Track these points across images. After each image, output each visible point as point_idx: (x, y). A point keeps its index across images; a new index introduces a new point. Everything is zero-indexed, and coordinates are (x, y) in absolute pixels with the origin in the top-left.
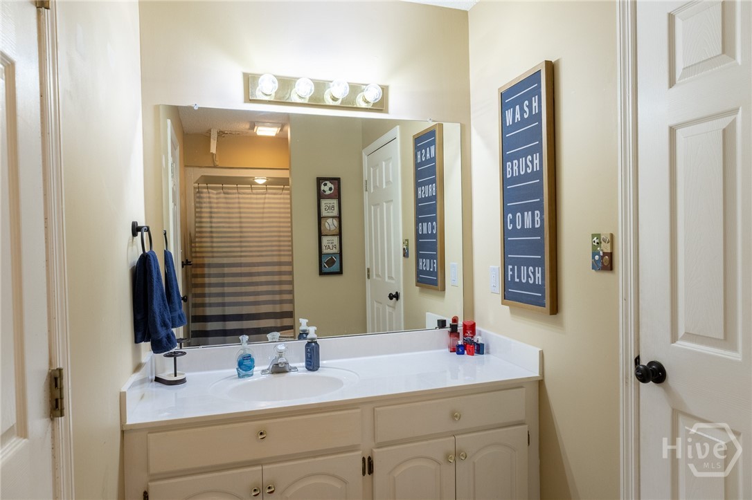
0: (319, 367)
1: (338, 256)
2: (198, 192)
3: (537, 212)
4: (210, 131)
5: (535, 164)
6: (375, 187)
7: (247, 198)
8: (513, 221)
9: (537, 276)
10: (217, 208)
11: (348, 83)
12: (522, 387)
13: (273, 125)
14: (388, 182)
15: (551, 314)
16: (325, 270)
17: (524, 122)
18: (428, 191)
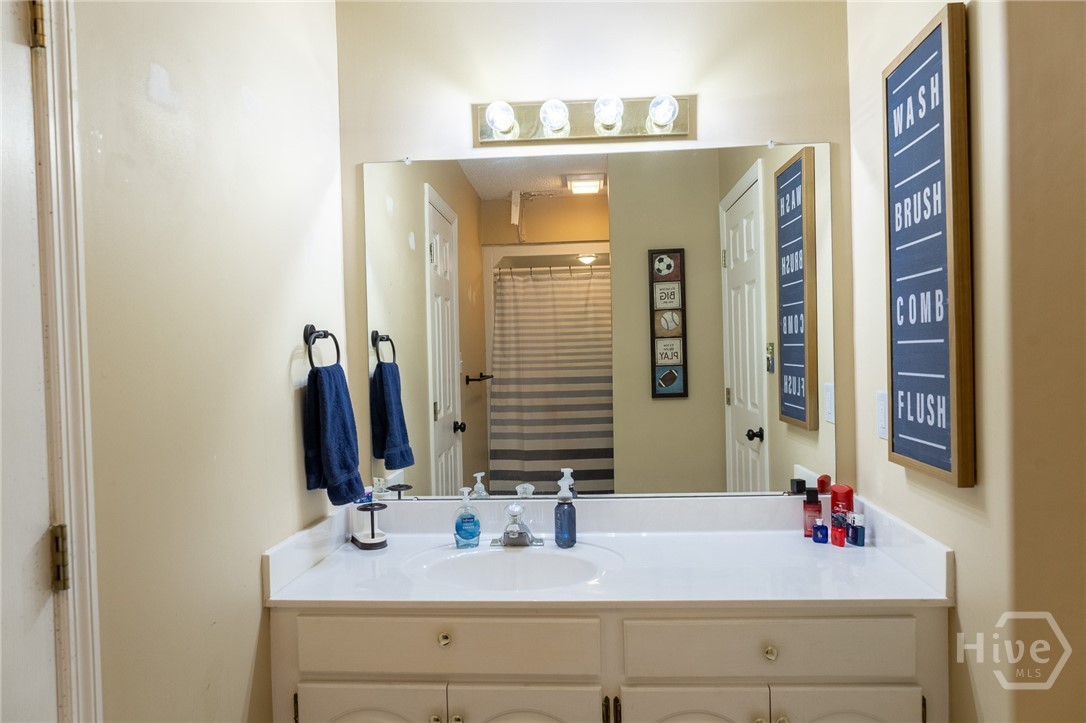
0: (575, 542)
1: (681, 370)
2: (500, 280)
3: (939, 292)
4: (511, 193)
5: (935, 203)
6: (735, 260)
7: (564, 286)
8: (905, 311)
9: (937, 411)
10: (524, 301)
11: (622, 99)
12: (910, 616)
13: (592, 176)
14: (750, 252)
15: (959, 486)
16: (660, 390)
17: (920, 125)
18: (795, 262)
